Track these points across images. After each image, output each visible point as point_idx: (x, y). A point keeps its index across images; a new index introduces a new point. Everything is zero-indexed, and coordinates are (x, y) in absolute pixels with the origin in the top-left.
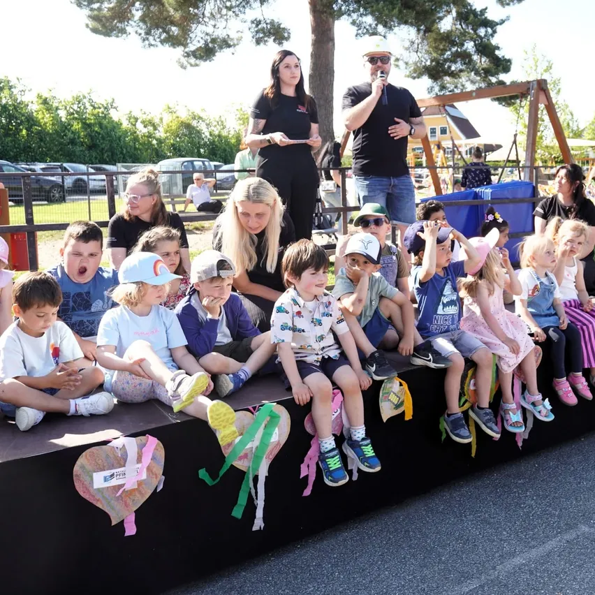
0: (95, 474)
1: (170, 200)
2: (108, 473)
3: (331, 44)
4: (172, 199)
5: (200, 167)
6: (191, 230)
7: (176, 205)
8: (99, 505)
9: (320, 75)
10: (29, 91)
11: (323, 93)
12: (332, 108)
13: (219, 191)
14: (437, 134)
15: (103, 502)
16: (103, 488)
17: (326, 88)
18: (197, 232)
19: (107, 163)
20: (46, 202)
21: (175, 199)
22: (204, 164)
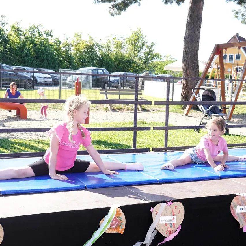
0: (237, 207)
1: (104, 92)
2: (241, 207)
3: (201, 3)
4: (106, 92)
5: (101, 73)
6: (115, 110)
7: (108, 95)
8: (237, 219)
9: (194, 22)
10: (7, 24)
11: (194, 33)
12: (198, 42)
13: (111, 88)
14: (233, 59)
15: (239, 218)
16: (239, 213)
17: (197, 30)
18: (119, 111)
19: (45, 68)
20: (23, 89)
21: (107, 92)
22: (103, 71)
